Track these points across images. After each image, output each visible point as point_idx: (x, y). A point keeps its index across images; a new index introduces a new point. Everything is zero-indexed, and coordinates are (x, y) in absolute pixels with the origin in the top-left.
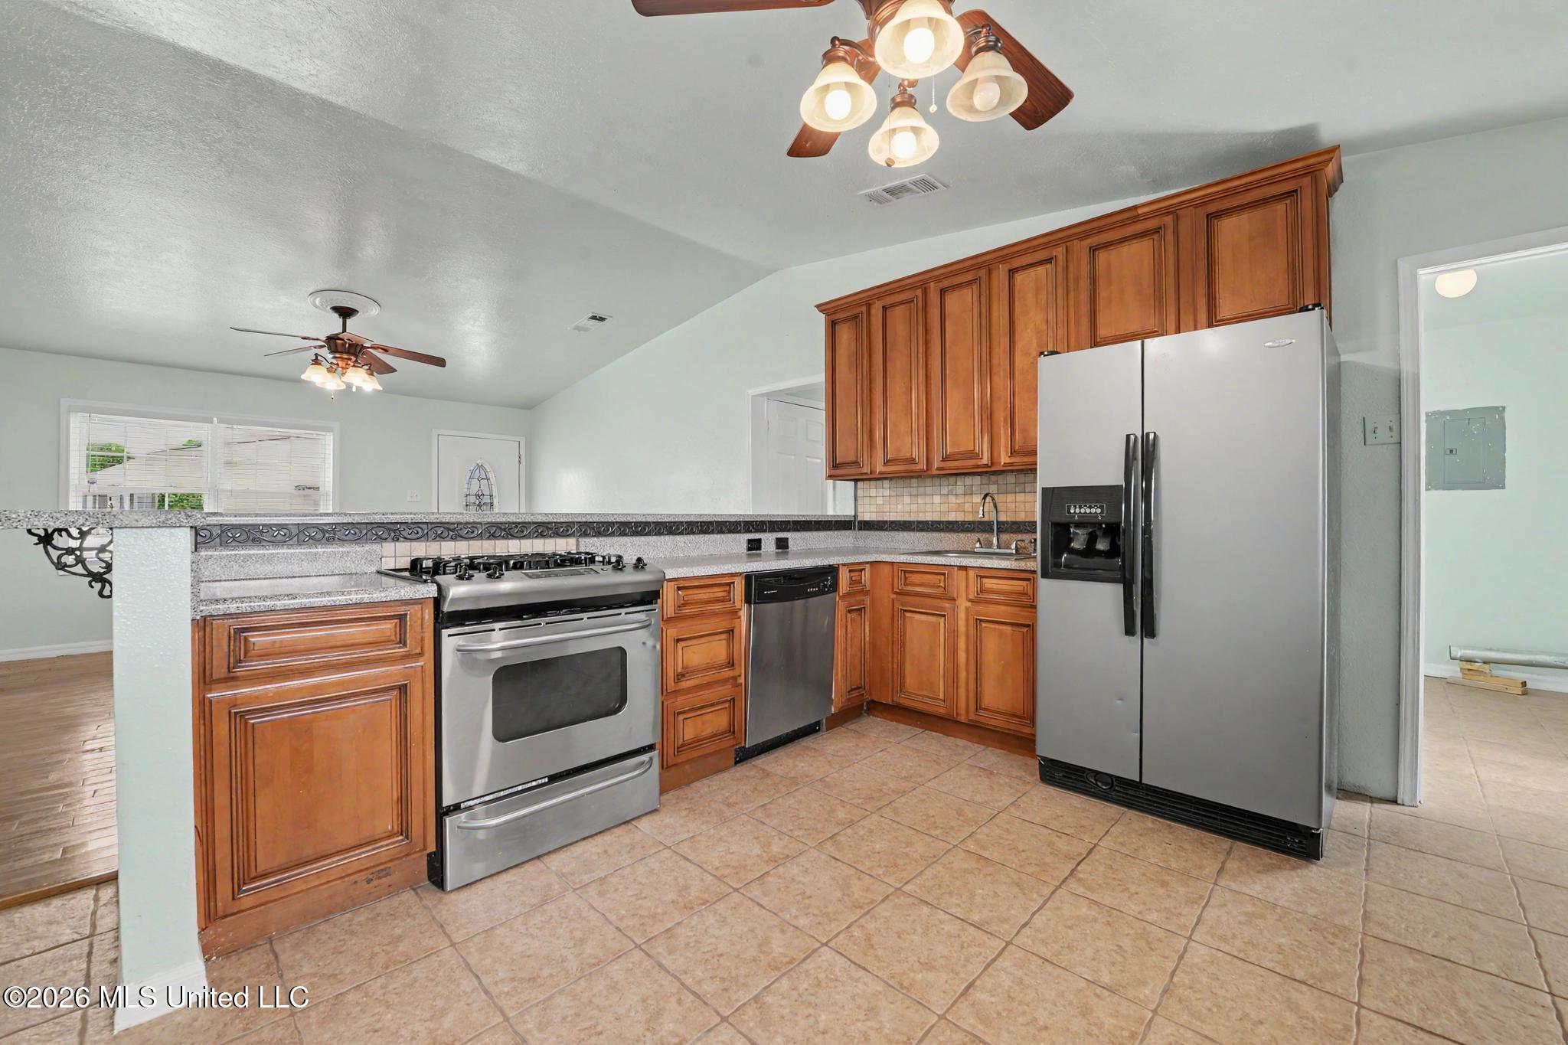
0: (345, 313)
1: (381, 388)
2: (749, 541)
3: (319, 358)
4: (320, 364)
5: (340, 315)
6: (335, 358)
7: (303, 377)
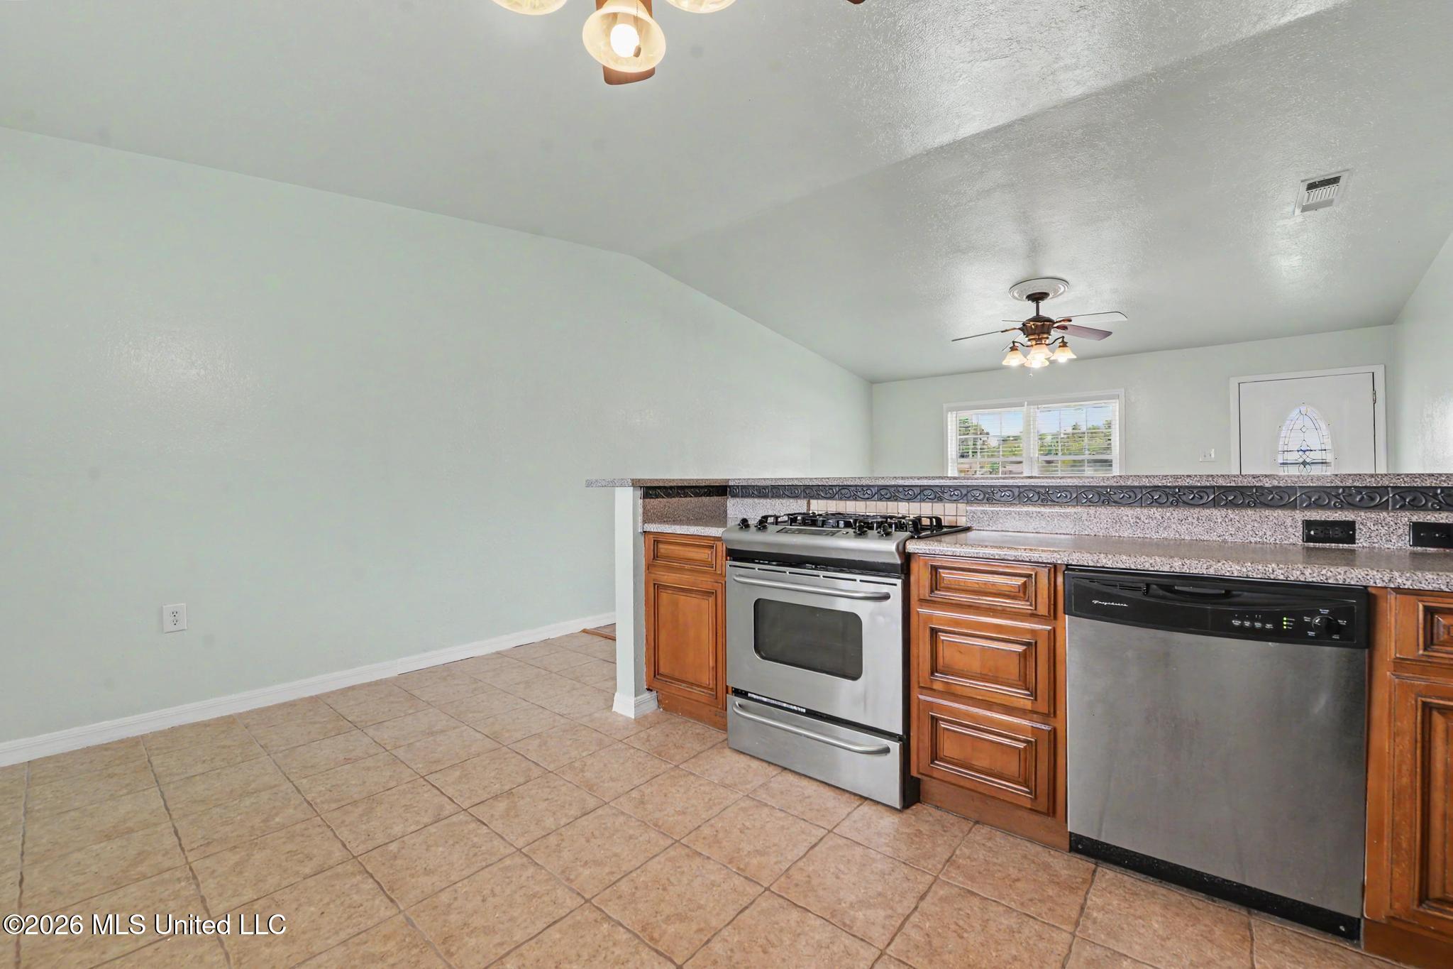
0: (1037, 298)
1: (1075, 357)
2: (1308, 524)
3: (1016, 344)
4: (1017, 350)
5: (1033, 301)
6: (1029, 340)
7: (1005, 363)
